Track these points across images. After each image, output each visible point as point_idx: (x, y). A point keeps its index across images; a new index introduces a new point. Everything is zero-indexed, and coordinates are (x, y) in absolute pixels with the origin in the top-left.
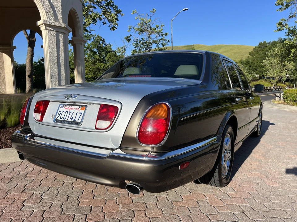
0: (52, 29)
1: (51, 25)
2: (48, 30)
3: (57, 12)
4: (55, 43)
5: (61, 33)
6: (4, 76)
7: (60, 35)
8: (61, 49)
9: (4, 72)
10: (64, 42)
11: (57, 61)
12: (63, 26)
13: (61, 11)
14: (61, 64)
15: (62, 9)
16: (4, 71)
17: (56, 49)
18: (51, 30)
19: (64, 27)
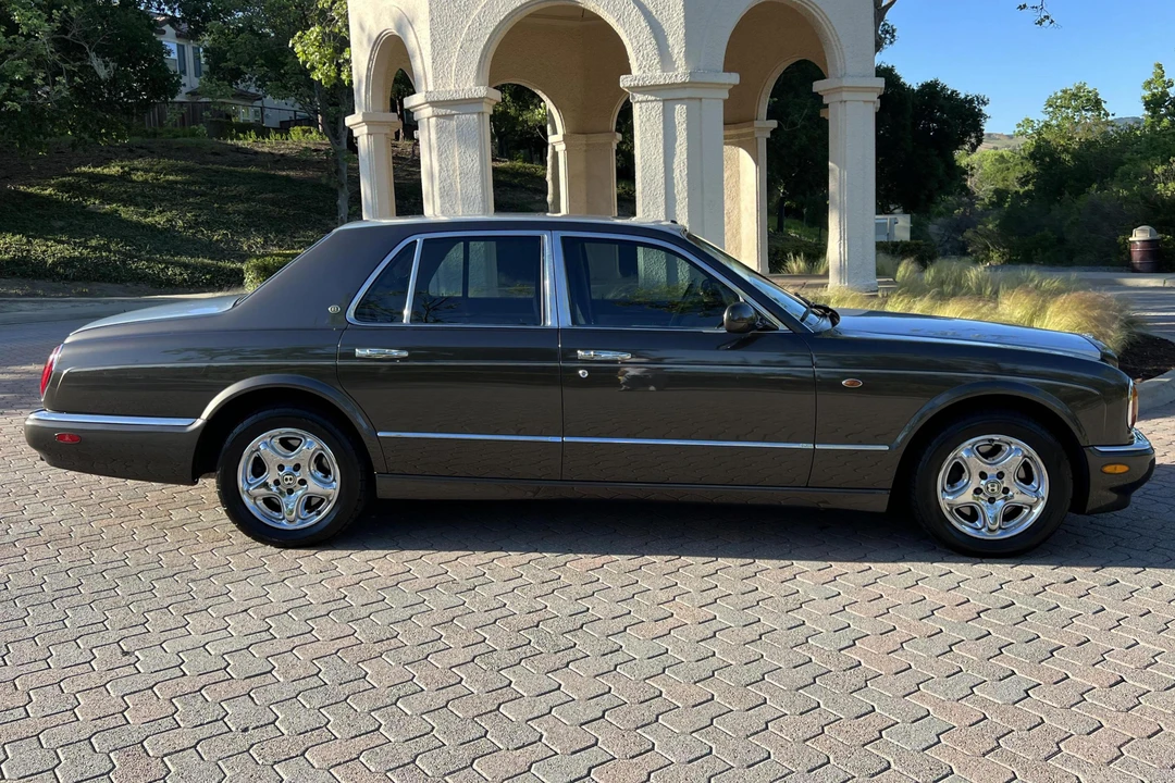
0: (650, 98)
1: (643, 87)
2: (641, 102)
3: (671, 41)
4: (661, 137)
5: (680, 100)
6: (739, 220)
7: (678, 107)
8: (678, 151)
9: (739, 208)
10: (688, 129)
11: (663, 192)
12: (679, 81)
13: (682, 32)
14: (677, 197)
15: (686, 27)
16: (739, 204)
17: (661, 155)
18: (647, 101)
19: (684, 83)
